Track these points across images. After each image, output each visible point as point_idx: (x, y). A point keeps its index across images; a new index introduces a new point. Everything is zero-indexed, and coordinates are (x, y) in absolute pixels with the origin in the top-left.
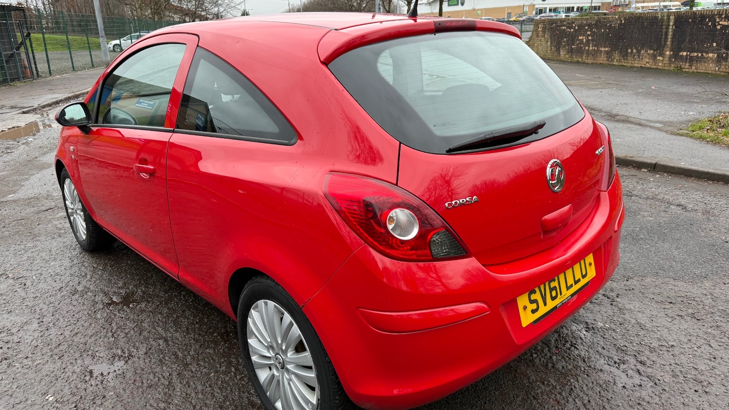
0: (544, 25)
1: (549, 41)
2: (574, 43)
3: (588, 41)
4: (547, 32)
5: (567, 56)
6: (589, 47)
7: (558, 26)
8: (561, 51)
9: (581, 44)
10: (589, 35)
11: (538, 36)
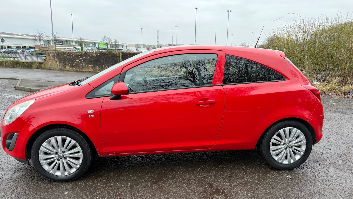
0: (53, 54)
1: (58, 61)
2: (74, 63)
3: (81, 62)
4: (55, 58)
5: (70, 68)
6: (82, 64)
7: (62, 55)
8: (66, 66)
9: (77, 63)
10: (81, 59)
11: (50, 59)
